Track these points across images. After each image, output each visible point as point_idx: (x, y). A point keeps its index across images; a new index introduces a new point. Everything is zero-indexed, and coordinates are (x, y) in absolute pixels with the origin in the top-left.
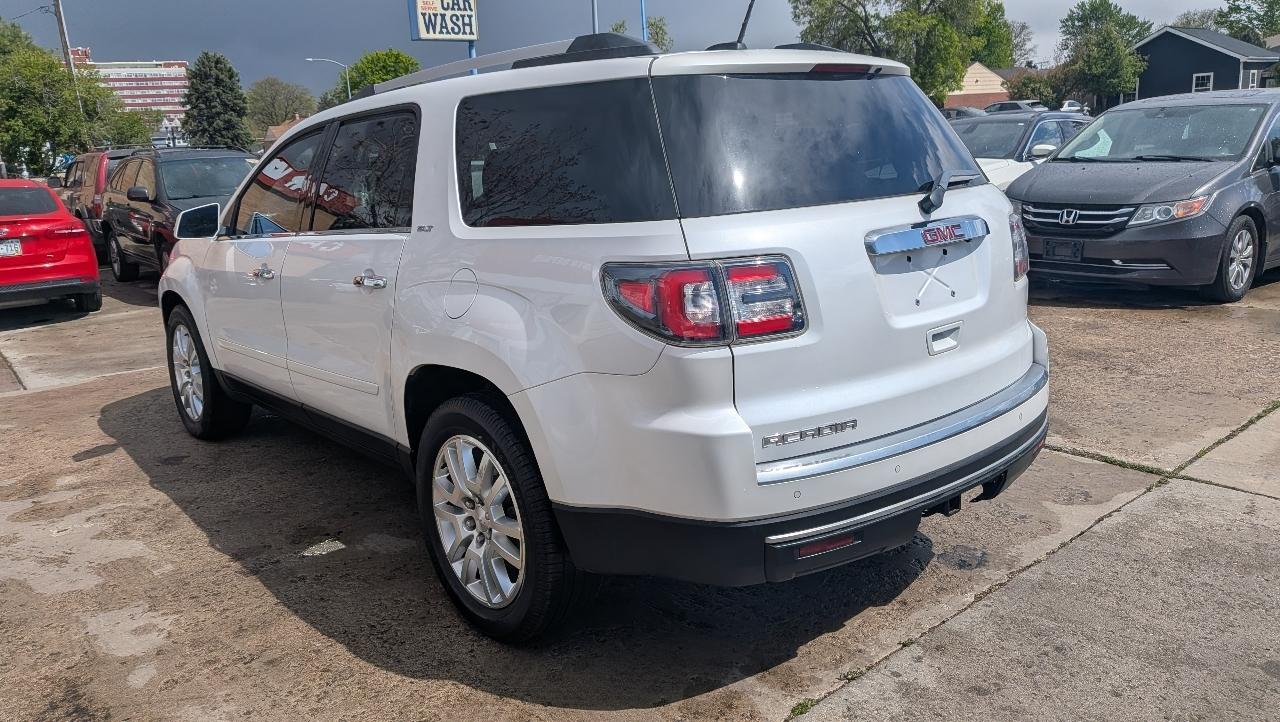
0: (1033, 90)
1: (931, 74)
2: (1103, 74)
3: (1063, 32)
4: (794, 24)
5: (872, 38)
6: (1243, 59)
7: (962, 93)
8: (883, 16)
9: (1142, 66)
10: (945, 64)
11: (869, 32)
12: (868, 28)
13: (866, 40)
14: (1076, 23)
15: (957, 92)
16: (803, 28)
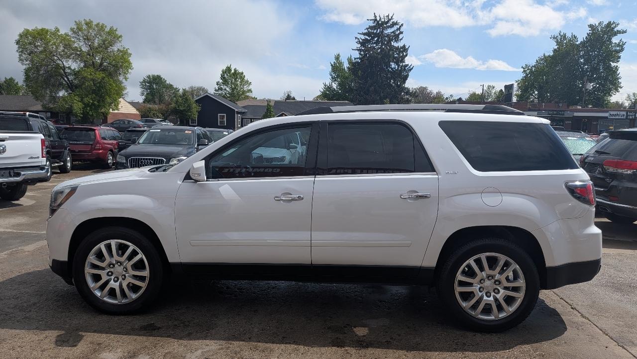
0: (154, 114)
1: (103, 101)
2: (184, 110)
3: (141, 87)
4: (20, 64)
5: (68, 79)
6: (236, 110)
7: (119, 112)
8: (73, 68)
9: (199, 109)
10: (110, 97)
11: (66, 75)
12: (65, 73)
13: (64, 79)
14: (147, 84)
15: (116, 111)
16: (24, 67)
